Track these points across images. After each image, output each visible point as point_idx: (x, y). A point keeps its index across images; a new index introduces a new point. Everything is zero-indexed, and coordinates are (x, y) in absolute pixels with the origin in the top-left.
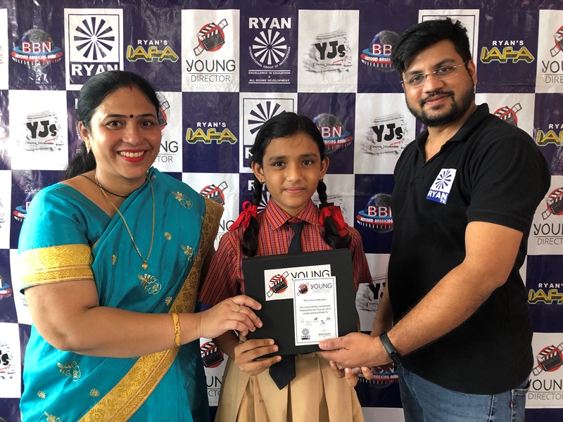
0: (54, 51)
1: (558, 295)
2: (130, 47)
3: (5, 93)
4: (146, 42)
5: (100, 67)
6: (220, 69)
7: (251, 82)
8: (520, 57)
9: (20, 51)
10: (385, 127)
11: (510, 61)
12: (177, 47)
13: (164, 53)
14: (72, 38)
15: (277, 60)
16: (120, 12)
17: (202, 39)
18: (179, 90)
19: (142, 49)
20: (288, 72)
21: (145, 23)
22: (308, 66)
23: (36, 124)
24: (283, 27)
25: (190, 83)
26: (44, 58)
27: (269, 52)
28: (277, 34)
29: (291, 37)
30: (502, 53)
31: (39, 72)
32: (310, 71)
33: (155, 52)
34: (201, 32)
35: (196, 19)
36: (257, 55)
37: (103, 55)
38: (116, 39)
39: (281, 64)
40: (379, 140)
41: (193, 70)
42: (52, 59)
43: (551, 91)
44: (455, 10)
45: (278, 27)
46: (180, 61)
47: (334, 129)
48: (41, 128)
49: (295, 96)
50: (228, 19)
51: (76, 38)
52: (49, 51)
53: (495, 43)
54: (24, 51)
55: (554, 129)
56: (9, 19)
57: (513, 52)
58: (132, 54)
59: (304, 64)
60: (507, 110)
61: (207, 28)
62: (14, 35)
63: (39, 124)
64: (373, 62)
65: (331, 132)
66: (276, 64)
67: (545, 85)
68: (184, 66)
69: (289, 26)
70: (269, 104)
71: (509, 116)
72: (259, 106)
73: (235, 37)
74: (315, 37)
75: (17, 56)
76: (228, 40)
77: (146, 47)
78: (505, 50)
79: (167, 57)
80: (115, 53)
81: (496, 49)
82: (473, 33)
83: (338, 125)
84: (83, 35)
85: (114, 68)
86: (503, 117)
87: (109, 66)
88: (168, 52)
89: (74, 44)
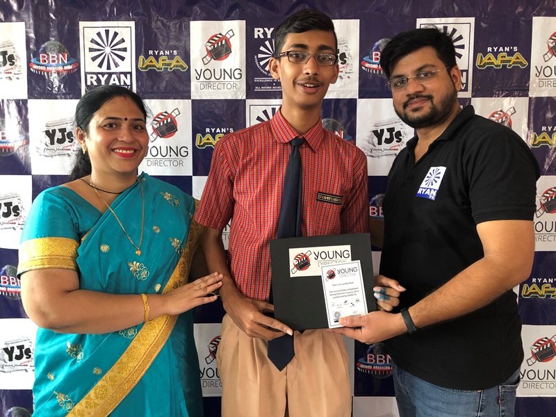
0: (70, 62)
1: (551, 289)
2: (141, 58)
3: (25, 102)
4: (156, 53)
5: (114, 76)
6: (227, 78)
7: (257, 89)
8: (514, 63)
9: (38, 63)
10: (385, 131)
12: (186, 57)
13: (174, 63)
14: (87, 50)
16: (132, 24)
17: (210, 49)
18: (189, 97)
19: (153, 60)
21: (156, 34)
23: (54, 131)
25: (199, 91)
26: (60, 68)
30: (497, 59)
31: (56, 83)
33: (165, 61)
34: (209, 42)
35: (204, 30)
36: (262, 63)
37: (117, 65)
38: (129, 50)
40: (380, 143)
41: (202, 79)
42: (68, 70)
43: (545, 94)
44: (451, 18)
46: (189, 70)
47: (337, 133)
48: (58, 135)
50: (234, 29)
51: (91, 50)
52: (66, 62)
54: (41, 63)
55: (547, 131)
56: (27, 32)
57: (507, 58)
58: (143, 64)
60: (502, 113)
61: (215, 38)
62: (31, 47)
63: (57, 131)
64: (373, 69)
67: (538, 89)
68: (193, 74)
70: (274, 110)
71: (504, 119)
72: (265, 113)
73: (241, 47)
75: (35, 67)
76: (235, 50)
77: (157, 57)
78: (499, 56)
79: (177, 66)
80: (128, 64)
81: (491, 55)
82: (468, 40)
83: (340, 129)
84: (97, 47)
85: (126, 78)
86: (498, 121)
87: (122, 76)
88: (177, 62)
89: (89, 55)
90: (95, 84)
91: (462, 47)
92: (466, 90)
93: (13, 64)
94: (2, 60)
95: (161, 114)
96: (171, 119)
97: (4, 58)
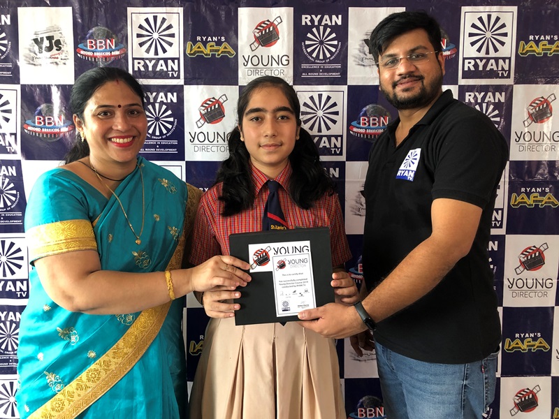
0: (117, 48)
2: (189, 43)
4: (204, 39)
5: (161, 62)
6: (275, 64)
7: (304, 75)
8: (554, 51)
11: (545, 54)
12: (234, 44)
13: (221, 48)
14: (135, 36)
15: (328, 55)
16: (181, 10)
17: (257, 35)
18: (236, 83)
19: (201, 46)
20: (339, 66)
22: (357, 60)
24: (334, 24)
26: (108, 54)
27: (321, 47)
28: (329, 30)
29: (342, 33)
30: (538, 46)
32: (359, 65)
34: (256, 28)
35: (251, 16)
36: (309, 50)
37: (165, 51)
38: (177, 36)
39: (332, 58)
41: (249, 65)
42: (116, 56)
44: (495, 6)
45: (330, 24)
46: (237, 56)
47: (382, 119)
49: (345, 88)
50: (282, 16)
51: (139, 36)
52: (113, 47)
53: (531, 37)
54: (89, 48)
56: (74, 18)
57: (548, 46)
58: (191, 50)
59: (353, 59)
60: (543, 100)
61: (263, 25)
62: (79, 32)
65: (379, 122)
66: (327, 59)
69: (339, 23)
70: (320, 96)
71: (545, 106)
72: (312, 98)
73: (289, 34)
74: (364, 33)
75: (82, 52)
76: (283, 36)
77: (205, 43)
78: (540, 44)
79: (225, 52)
80: (176, 49)
81: (532, 43)
82: (511, 28)
83: (386, 115)
84: (144, 33)
85: (174, 63)
86: (539, 107)
87: (170, 62)
88: (225, 48)
89: (137, 41)
90: (142, 69)
91: (505, 35)
92: (508, 76)
93: (59, 49)
94: (48, 45)
95: (209, 100)
96: (219, 105)
97: (51, 43)
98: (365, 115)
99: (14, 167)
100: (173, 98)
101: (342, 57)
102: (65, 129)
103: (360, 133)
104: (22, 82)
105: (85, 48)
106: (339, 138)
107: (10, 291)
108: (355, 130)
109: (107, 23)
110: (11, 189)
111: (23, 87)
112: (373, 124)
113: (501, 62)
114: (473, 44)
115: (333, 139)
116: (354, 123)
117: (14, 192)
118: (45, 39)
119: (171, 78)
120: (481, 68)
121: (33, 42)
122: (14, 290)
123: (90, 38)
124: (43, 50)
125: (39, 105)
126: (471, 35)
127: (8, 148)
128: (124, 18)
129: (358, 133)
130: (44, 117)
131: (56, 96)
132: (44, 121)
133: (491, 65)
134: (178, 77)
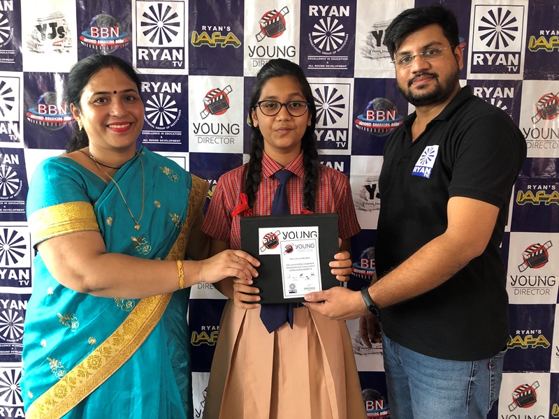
0: (122, 36)
2: (194, 33)
4: (210, 28)
5: (166, 51)
6: (280, 55)
7: (310, 67)
11: (556, 50)
12: (240, 34)
13: (227, 38)
14: (139, 24)
15: (335, 47)
17: (264, 25)
18: (241, 74)
19: (207, 35)
20: (345, 58)
21: (210, 9)
22: (365, 53)
24: (341, 15)
26: (112, 42)
27: (327, 39)
28: (336, 21)
29: (349, 24)
30: (548, 41)
32: (366, 57)
33: (218, 37)
34: (263, 19)
35: (258, 6)
36: (316, 41)
37: (169, 40)
38: (182, 25)
39: (339, 50)
41: (255, 55)
42: (120, 44)
45: (337, 15)
46: (242, 46)
47: (389, 112)
49: (351, 81)
50: (289, 7)
51: (143, 24)
52: (117, 36)
53: (542, 32)
54: (92, 36)
56: (77, 4)
58: (196, 40)
59: (361, 51)
60: (552, 96)
61: (269, 15)
62: (82, 19)
65: (386, 116)
66: (334, 50)
68: (246, 52)
69: (347, 14)
70: (326, 89)
71: (554, 102)
72: (317, 90)
73: (295, 24)
74: (372, 25)
75: (86, 40)
76: (289, 27)
77: (210, 33)
78: (551, 39)
79: (230, 42)
80: (181, 39)
81: (543, 38)
82: (522, 22)
83: (392, 109)
84: (149, 21)
85: (179, 53)
86: (548, 104)
87: (174, 51)
88: (231, 38)
89: (141, 29)
90: (147, 58)
91: (516, 29)
92: (518, 72)
93: (62, 36)
94: (51, 32)
95: (214, 91)
96: (223, 96)
97: (54, 30)
98: (371, 108)
99: (17, 156)
100: (177, 88)
101: (349, 49)
102: (68, 118)
103: (366, 127)
104: (25, 69)
105: (88, 36)
106: (345, 132)
107: (13, 279)
108: (361, 123)
109: (111, 9)
110: (14, 178)
111: (26, 74)
112: (380, 118)
113: (510, 56)
114: (483, 38)
115: (339, 133)
116: (360, 117)
117: (17, 180)
118: (48, 26)
119: (175, 68)
120: (490, 63)
121: (36, 29)
122: (16, 278)
123: (93, 26)
124: (46, 37)
125: (42, 94)
126: (481, 28)
127: (11, 136)
128: (128, 6)
129: (364, 127)
130: (47, 105)
131: (59, 85)
132: (47, 109)
133: (501, 60)
134: (183, 67)
